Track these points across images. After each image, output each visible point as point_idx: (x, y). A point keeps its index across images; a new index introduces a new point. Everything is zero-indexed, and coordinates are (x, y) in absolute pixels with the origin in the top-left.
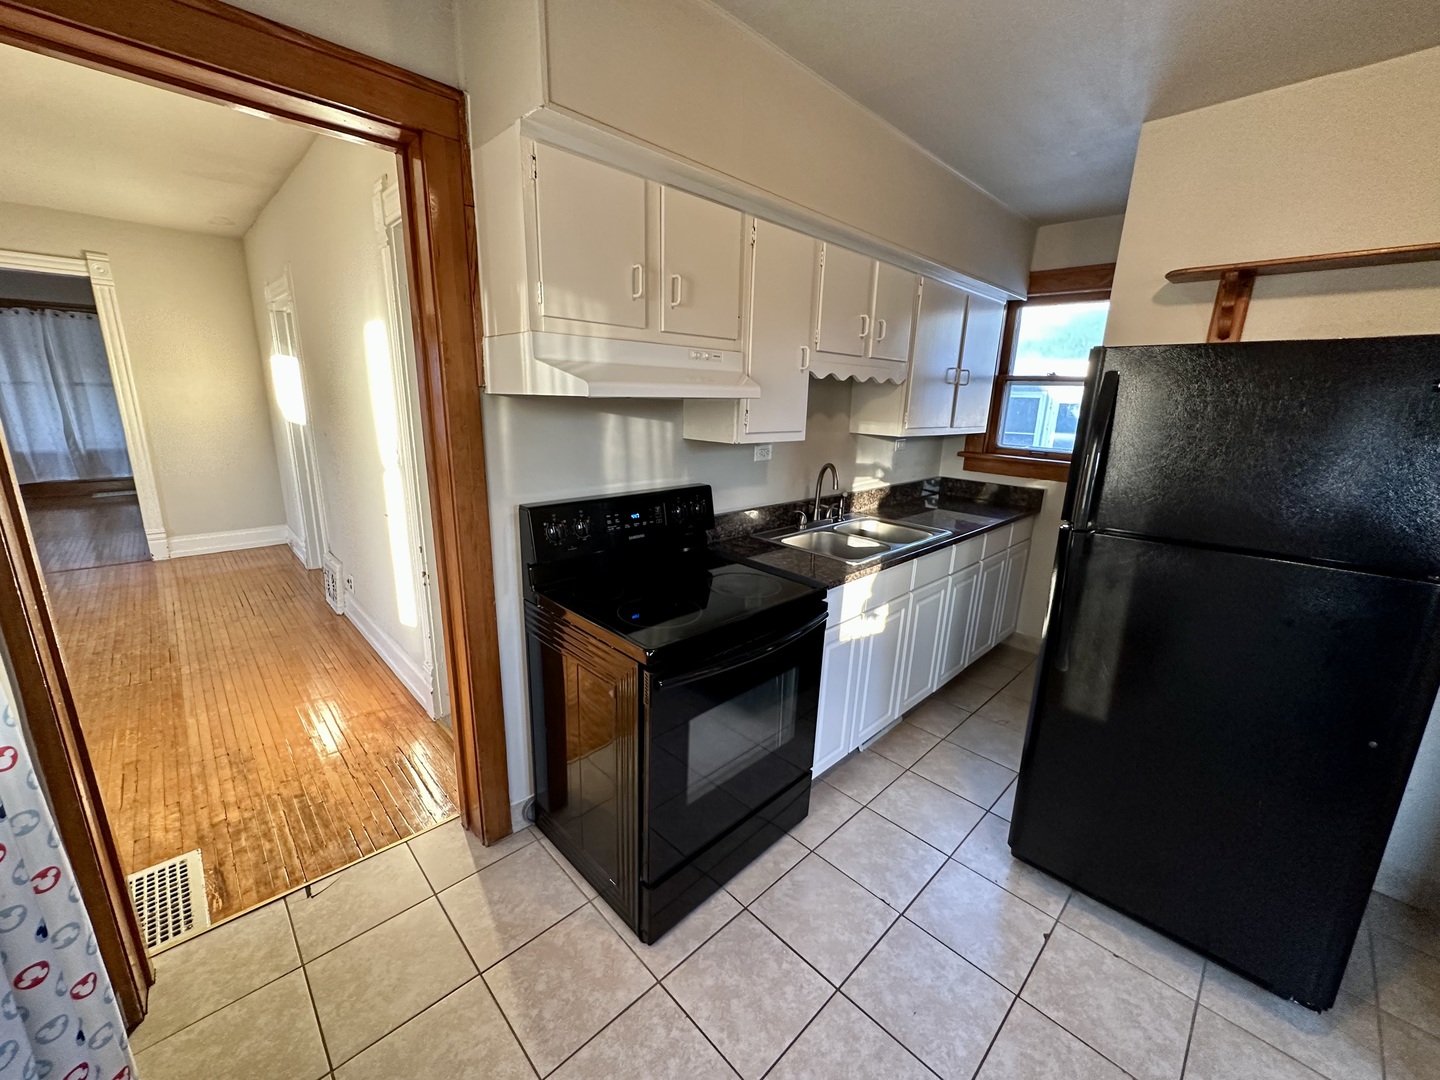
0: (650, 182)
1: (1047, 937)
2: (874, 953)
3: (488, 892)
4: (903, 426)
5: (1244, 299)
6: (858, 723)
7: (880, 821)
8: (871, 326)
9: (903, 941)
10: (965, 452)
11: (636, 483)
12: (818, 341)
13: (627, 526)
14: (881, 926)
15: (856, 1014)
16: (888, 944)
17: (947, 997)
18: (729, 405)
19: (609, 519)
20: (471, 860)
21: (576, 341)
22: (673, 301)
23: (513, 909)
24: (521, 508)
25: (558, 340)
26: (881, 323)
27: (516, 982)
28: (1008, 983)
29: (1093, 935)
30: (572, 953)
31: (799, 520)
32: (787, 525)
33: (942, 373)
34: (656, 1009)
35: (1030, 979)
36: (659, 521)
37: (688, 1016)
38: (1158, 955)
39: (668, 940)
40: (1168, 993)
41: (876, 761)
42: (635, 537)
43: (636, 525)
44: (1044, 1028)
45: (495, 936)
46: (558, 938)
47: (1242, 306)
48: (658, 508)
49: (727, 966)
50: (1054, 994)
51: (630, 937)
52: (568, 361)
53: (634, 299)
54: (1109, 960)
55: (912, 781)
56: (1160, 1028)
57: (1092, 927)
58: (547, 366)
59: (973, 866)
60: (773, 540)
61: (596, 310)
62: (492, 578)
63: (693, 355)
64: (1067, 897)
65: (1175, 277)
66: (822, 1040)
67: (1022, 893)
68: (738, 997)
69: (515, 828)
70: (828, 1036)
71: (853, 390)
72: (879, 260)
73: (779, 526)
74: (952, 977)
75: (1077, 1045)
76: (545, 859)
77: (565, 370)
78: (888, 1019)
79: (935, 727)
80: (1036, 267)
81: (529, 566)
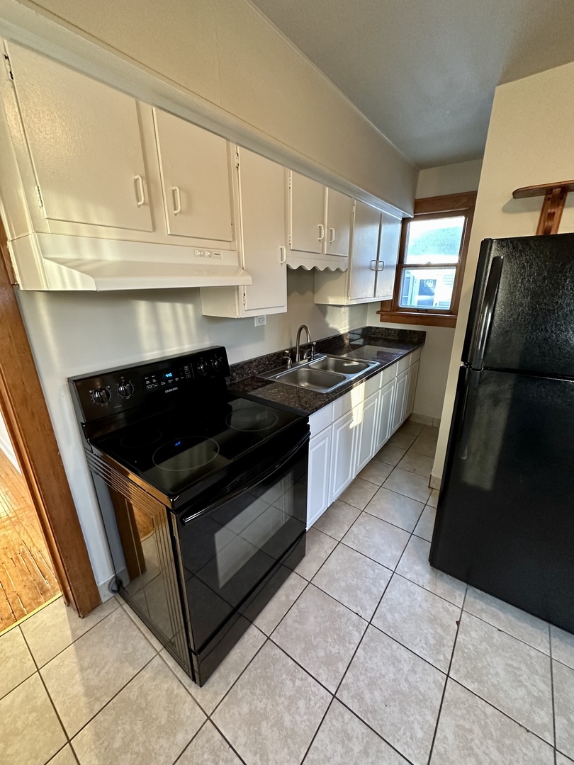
0: (141, 103)
1: (458, 623)
2: (355, 659)
3: (80, 659)
4: (348, 299)
5: (560, 207)
6: (332, 489)
7: (350, 552)
8: (324, 233)
9: (372, 644)
10: (381, 311)
11: (169, 350)
12: (291, 243)
13: (163, 383)
14: (358, 635)
15: (348, 715)
16: (364, 649)
17: (404, 687)
18: (231, 291)
19: (147, 380)
20: (69, 633)
21: (85, 244)
22: (175, 210)
23: (99, 673)
24: (69, 379)
25: (64, 241)
26: (331, 230)
27: (98, 743)
28: (441, 666)
29: (484, 617)
30: (143, 706)
31: (287, 362)
32: (280, 366)
33: (368, 264)
34: (207, 745)
35: (453, 659)
36: (188, 376)
37: (231, 746)
38: (524, 625)
39: (215, 677)
40: (533, 653)
41: (344, 507)
42: (170, 390)
43: (170, 381)
44: (468, 700)
45: (84, 700)
46: (132, 693)
47: (559, 212)
48: (186, 367)
49: (258, 692)
50: (469, 669)
51: (187, 680)
52: (79, 260)
53: (139, 206)
54: (496, 634)
55: (366, 518)
56: (534, 684)
57: (482, 610)
58: (54, 265)
59: (408, 576)
60: (270, 378)
61: (100, 215)
62: (54, 435)
63: (198, 253)
64: (465, 589)
65: (518, 194)
66: (327, 745)
67: (439, 592)
68: (267, 718)
69: (104, 600)
70: (331, 742)
71: (315, 276)
72: (328, 186)
73: (275, 367)
74: (406, 668)
75: (490, 710)
76: (127, 622)
77: (73, 267)
78: (369, 715)
79: (376, 479)
80: (418, 197)
81: (82, 424)
